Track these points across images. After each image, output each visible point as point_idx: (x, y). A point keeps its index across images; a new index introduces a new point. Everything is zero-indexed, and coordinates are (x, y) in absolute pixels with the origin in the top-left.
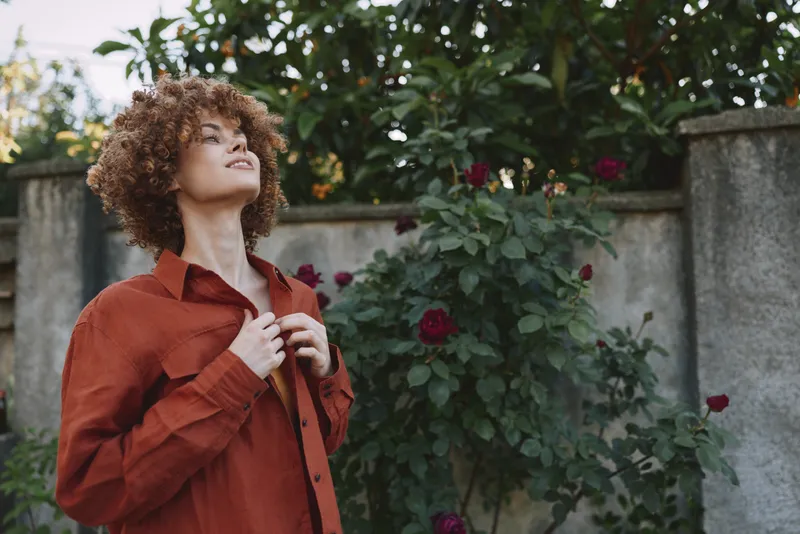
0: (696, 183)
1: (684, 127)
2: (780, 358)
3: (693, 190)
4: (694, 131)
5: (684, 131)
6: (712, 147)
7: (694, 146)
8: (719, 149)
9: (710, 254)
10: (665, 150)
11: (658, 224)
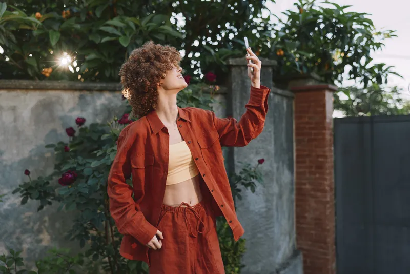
0: (234, 84)
1: (231, 61)
2: (260, 150)
3: (233, 87)
4: (234, 64)
5: (231, 63)
6: (239, 71)
7: (233, 70)
8: (242, 72)
9: (238, 111)
10: (223, 70)
11: (218, 99)
